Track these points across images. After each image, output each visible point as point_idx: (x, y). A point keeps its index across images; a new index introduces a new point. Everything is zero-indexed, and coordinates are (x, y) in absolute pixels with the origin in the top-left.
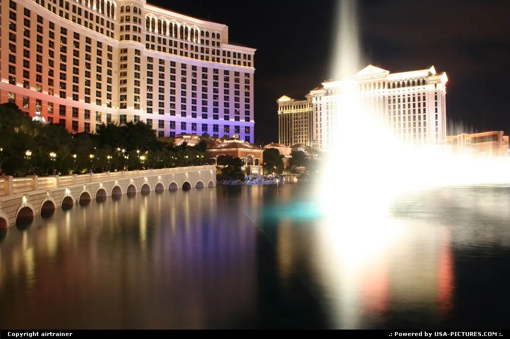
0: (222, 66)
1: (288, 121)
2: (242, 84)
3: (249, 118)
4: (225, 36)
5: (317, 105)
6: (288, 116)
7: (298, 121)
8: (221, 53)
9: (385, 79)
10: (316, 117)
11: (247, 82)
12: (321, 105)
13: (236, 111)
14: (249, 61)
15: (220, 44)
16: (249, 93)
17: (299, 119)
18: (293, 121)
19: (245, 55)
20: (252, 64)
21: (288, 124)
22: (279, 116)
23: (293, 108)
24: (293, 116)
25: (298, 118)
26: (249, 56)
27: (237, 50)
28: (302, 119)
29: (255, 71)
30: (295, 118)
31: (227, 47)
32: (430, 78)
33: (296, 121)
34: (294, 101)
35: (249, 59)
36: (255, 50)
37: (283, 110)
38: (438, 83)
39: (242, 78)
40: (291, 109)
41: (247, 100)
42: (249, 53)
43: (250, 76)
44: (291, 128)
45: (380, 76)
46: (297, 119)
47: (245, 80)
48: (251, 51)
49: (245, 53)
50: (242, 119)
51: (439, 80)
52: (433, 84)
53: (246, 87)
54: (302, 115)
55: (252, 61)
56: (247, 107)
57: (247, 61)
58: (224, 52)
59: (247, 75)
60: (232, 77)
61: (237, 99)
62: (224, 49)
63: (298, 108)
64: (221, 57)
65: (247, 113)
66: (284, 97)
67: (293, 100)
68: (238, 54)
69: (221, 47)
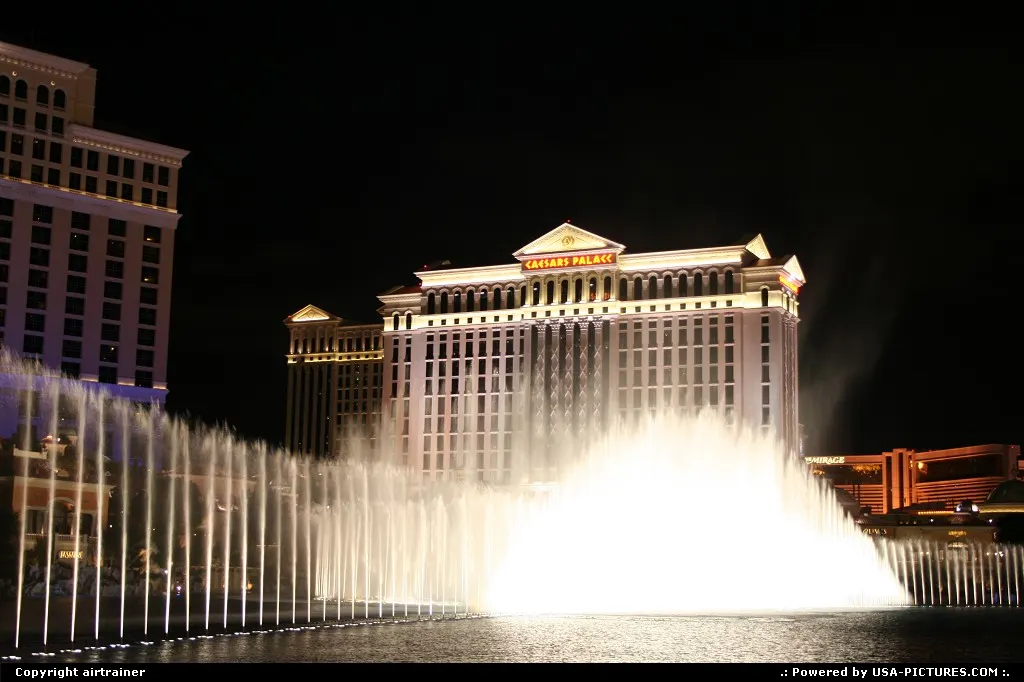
0: (64, 196)
1: (320, 389)
2: (133, 262)
3: (149, 375)
4: (83, 100)
5: (396, 342)
6: (320, 373)
7: (351, 389)
8: (66, 157)
9: (610, 267)
10: (392, 381)
11: (151, 255)
12: (409, 341)
13: (104, 349)
14: (163, 188)
15: (66, 128)
16: (154, 291)
17: (357, 382)
18: (335, 390)
19: (148, 167)
20: (172, 198)
21: (320, 397)
22: (291, 372)
23: (336, 348)
24: (336, 376)
25: (352, 382)
26: (164, 171)
27: (121, 147)
28: (365, 383)
29: (180, 222)
30: (340, 380)
31: (86, 138)
32: (750, 273)
33: (344, 389)
34: (341, 325)
35: (164, 181)
36: (185, 153)
37: (305, 351)
38: (773, 288)
39: (134, 243)
40: (331, 350)
41: (148, 317)
42: (163, 162)
43: (163, 236)
44: (328, 414)
45: (597, 260)
46: (348, 385)
47: (145, 247)
48: (172, 157)
49: (149, 159)
50: (126, 377)
51: (777, 278)
52: (756, 290)
53: (146, 272)
54: (365, 370)
55: (172, 190)
56: (146, 337)
57: (156, 187)
58: (77, 153)
59: (152, 232)
60: (99, 239)
61: (111, 311)
62: (78, 142)
63: (354, 347)
64: (65, 168)
65: (145, 358)
66: (308, 308)
67: (339, 320)
68: (126, 160)
69: (66, 135)
